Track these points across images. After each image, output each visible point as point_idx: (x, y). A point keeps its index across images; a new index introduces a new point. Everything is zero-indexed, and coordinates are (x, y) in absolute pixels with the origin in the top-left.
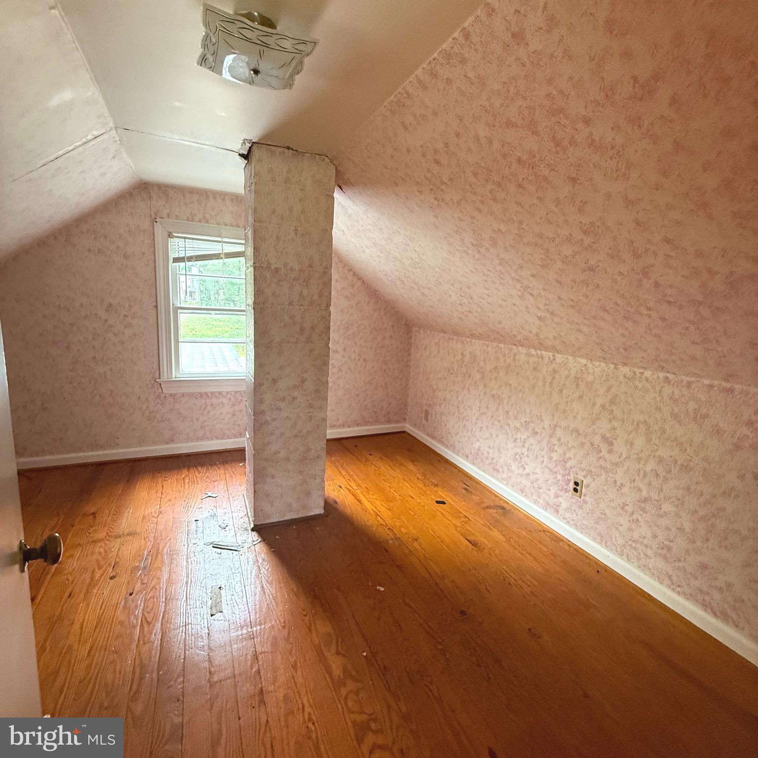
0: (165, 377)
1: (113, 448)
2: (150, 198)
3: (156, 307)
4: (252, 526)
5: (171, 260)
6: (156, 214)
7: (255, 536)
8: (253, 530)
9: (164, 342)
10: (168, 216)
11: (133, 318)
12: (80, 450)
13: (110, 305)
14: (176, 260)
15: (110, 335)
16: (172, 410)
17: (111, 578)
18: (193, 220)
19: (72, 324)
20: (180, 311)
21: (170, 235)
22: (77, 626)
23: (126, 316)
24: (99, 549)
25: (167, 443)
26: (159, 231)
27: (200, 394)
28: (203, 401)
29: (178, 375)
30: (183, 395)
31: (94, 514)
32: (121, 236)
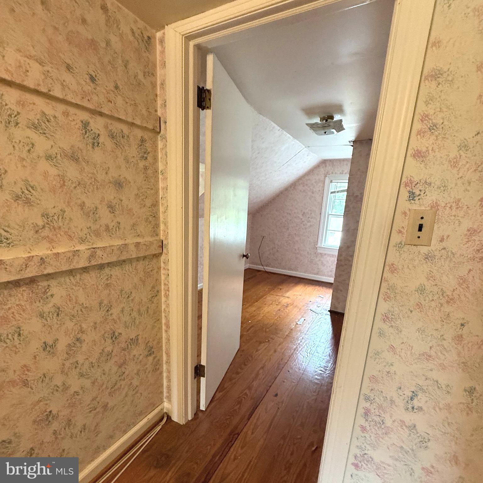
0: (319, 245)
1: (296, 271)
2: (326, 166)
3: (321, 214)
4: (329, 310)
5: (330, 193)
6: (327, 173)
7: (329, 313)
8: (329, 311)
9: (321, 229)
10: (332, 173)
11: (311, 218)
12: (285, 269)
13: (304, 213)
14: (332, 193)
15: (302, 225)
16: (320, 260)
17: (277, 305)
18: (342, 173)
19: (290, 220)
20: (330, 216)
21: (331, 182)
22: (263, 310)
23: (309, 217)
24: (277, 297)
25: (315, 274)
26: (327, 181)
27: (333, 255)
28: (333, 259)
29: (325, 245)
30: (325, 254)
31: (281, 289)
32: (312, 184)
